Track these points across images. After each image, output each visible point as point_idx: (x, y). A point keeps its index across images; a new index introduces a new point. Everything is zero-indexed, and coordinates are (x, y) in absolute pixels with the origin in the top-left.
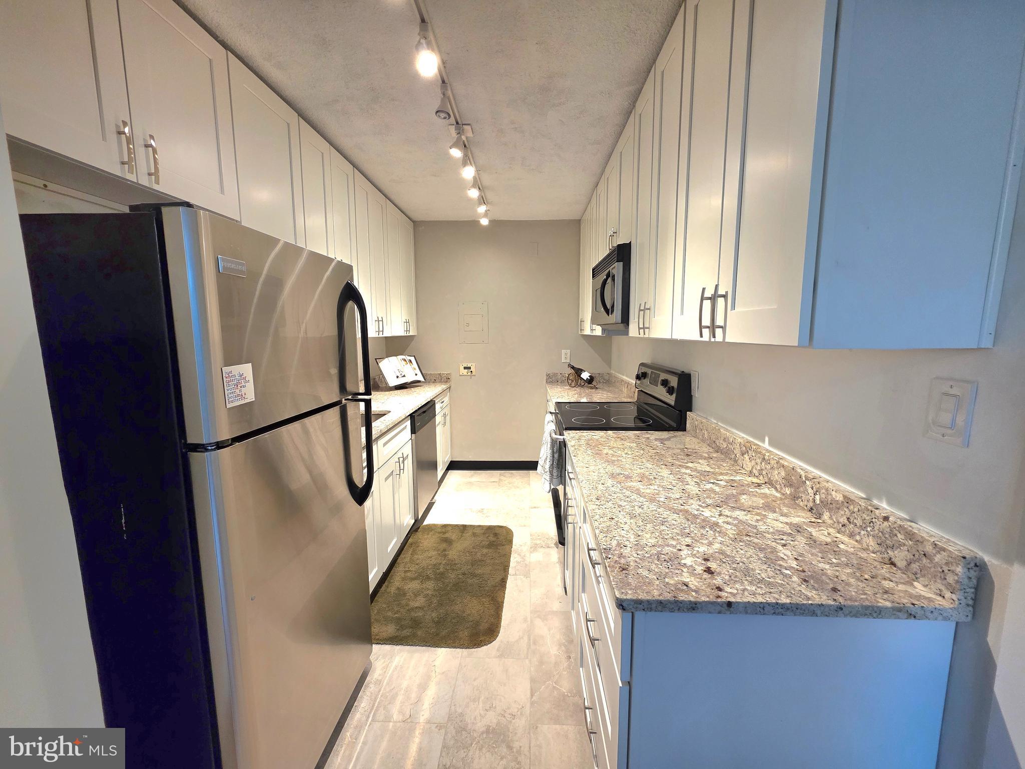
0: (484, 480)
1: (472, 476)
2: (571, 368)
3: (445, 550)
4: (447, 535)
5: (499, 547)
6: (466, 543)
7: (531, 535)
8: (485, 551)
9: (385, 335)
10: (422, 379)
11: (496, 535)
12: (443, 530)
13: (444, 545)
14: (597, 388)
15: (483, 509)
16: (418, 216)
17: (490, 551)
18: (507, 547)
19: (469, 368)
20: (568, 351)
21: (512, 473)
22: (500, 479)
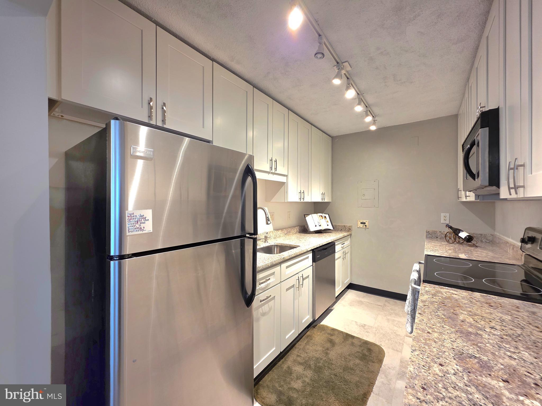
0: (372, 302)
1: (364, 297)
2: (449, 227)
3: (328, 349)
4: (333, 338)
5: (369, 363)
6: (345, 349)
7: (401, 362)
8: (357, 361)
9: (306, 200)
10: (332, 228)
11: (370, 350)
12: (332, 333)
13: (328, 345)
14: (477, 247)
15: (365, 325)
16: (334, 134)
17: (362, 363)
18: (376, 365)
19: (365, 223)
20: (448, 215)
21: (395, 302)
22: (384, 304)
